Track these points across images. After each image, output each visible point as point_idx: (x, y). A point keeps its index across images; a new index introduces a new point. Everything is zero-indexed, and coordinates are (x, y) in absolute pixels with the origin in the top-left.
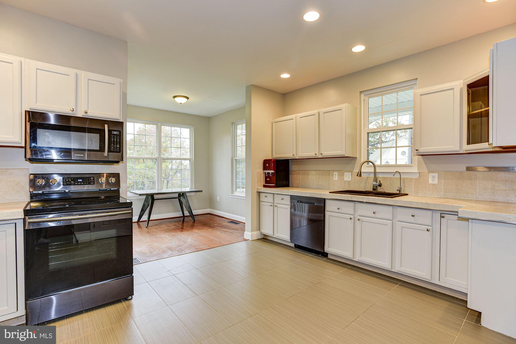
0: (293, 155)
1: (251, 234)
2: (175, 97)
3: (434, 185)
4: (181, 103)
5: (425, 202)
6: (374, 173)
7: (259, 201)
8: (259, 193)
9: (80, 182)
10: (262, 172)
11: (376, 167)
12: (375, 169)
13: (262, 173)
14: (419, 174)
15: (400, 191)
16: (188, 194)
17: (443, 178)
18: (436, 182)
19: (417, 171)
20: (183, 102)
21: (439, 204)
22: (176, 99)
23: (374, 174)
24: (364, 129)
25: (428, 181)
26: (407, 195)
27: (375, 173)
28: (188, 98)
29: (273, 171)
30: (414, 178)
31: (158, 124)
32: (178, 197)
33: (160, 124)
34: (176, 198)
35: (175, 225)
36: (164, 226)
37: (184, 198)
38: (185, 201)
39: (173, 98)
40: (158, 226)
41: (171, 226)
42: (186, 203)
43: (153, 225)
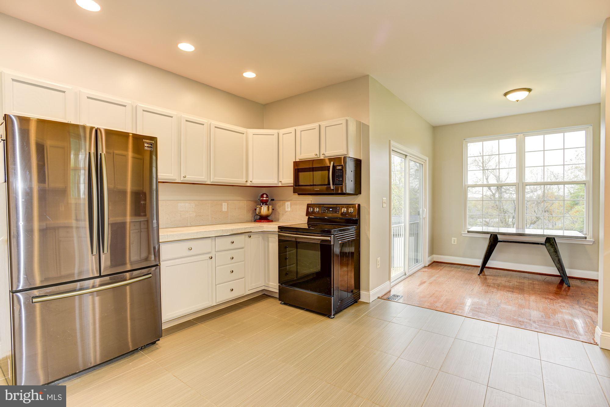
1: (601, 334)
2: (505, 94)
4: (517, 101)
9: (331, 211)
16: (557, 241)
20: (520, 99)
22: (508, 96)
28: (529, 90)
31: (518, 135)
32: (545, 244)
33: (522, 134)
34: (542, 244)
35: (522, 283)
36: (505, 279)
37: (551, 246)
38: (553, 251)
39: (505, 97)
40: (496, 278)
41: (514, 282)
42: (555, 253)
43: (495, 276)
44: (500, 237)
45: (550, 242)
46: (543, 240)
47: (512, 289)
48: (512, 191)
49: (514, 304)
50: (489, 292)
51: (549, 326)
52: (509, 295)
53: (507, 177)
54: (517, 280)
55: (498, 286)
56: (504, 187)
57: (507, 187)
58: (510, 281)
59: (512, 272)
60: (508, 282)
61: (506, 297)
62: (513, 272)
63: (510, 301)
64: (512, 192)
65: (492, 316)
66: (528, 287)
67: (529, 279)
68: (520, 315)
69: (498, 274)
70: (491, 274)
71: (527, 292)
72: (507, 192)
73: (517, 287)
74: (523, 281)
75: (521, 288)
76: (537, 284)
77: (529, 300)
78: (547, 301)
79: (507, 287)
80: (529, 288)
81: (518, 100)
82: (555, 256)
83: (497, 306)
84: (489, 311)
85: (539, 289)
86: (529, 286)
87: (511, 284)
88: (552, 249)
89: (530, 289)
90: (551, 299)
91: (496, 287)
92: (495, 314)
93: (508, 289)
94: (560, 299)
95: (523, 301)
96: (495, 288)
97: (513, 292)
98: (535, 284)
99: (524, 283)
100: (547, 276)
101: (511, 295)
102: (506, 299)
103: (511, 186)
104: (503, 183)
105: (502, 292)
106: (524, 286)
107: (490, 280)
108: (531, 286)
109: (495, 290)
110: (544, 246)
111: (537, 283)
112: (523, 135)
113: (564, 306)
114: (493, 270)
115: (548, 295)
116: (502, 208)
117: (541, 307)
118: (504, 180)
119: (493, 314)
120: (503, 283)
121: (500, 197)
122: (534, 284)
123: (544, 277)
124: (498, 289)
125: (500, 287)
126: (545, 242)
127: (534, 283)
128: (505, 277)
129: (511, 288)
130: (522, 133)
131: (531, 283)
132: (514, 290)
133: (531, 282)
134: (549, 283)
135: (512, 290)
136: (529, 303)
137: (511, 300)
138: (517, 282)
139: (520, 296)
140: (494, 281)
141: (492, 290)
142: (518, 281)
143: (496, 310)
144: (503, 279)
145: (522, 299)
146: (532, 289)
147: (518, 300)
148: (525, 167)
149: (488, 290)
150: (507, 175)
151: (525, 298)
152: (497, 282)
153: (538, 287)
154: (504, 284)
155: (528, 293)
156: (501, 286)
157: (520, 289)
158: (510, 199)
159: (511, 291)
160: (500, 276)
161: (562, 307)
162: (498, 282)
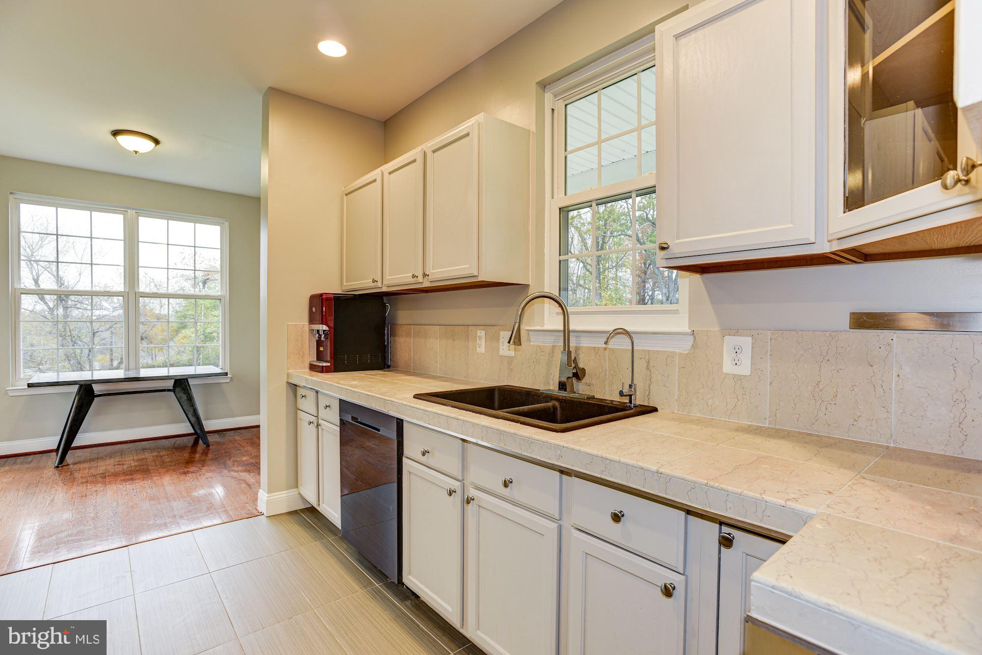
0: (374, 281)
1: (266, 499)
2: (116, 133)
3: (738, 379)
4: (136, 152)
5: (654, 468)
6: (562, 334)
7: (295, 410)
8: (294, 387)
10: (307, 328)
11: (570, 316)
12: (566, 322)
13: (308, 331)
14: (692, 338)
15: (630, 396)
17: (769, 353)
18: (745, 369)
19: (686, 329)
20: (141, 151)
21: (706, 485)
22: (121, 139)
23: (562, 338)
24: (553, 198)
25: (720, 365)
26: (655, 410)
27: (566, 333)
28: (157, 142)
29: (325, 328)
30: (678, 351)
31: (127, 211)
32: (174, 389)
33: (134, 211)
34: (169, 390)
35: (142, 459)
36: (112, 461)
37: (183, 391)
38: (186, 398)
39: (113, 137)
40: (93, 464)
41: (130, 461)
42: (188, 402)
43: (91, 460)
44: (97, 388)
45: (181, 385)
46: (170, 384)
47: (130, 475)
48: (86, 304)
49: (142, 500)
50: (88, 494)
51: (202, 514)
52: (129, 486)
53: (79, 281)
54: (134, 456)
55: (104, 476)
56: (72, 298)
57: (79, 297)
58: (121, 463)
59: (120, 445)
60: (119, 464)
61: (125, 493)
62: (122, 445)
63: (133, 496)
64: (86, 306)
65: (109, 538)
66: (154, 464)
67: (151, 450)
68: (156, 516)
69: (96, 456)
70: (83, 458)
71: (156, 473)
72: (79, 306)
73: (137, 468)
74: (143, 457)
75: (143, 469)
76: (165, 455)
77: (163, 486)
78: (187, 478)
79: (120, 474)
80: (156, 466)
81: (137, 150)
82: (188, 406)
83: (112, 515)
84: (100, 531)
85: (171, 462)
86: (155, 462)
87: (125, 467)
88: (184, 396)
89: (159, 466)
90: (193, 472)
91: (100, 479)
92: (113, 531)
93: (123, 478)
94: (203, 468)
95: (154, 489)
96: (98, 484)
97: (132, 479)
98: (163, 456)
99: (146, 459)
100: (176, 439)
101: (131, 485)
102: (125, 497)
103: (86, 297)
104: (70, 289)
105: (114, 487)
106: (148, 465)
107: (85, 470)
108: (158, 460)
109: (99, 487)
110: (172, 393)
111: (165, 453)
112: (136, 212)
113: (211, 477)
114: (84, 450)
115: (186, 467)
116: (69, 334)
117: (183, 489)
118: (72, 283)
119: (111, 533)
120: (111, 469)
121: (66, 316)
122: (161, 457)
123: (173, 440)
124: (105, 484)
125: (106, 478)
126: (174, 387)
127: (161, 454)
128: (111, 457)
129: (127, 475)
130: (133, 209)
131: (157, 456)
132: (134, 476)
133: (155, 454)
134: (180, 448)
135: (130, 477)
136: (165, 490)
137: (135, 495)
138: (133, 460)
139: (147, 483)
140: (93, 471)
141: (95, 489)
142: (136, 458)
143: (114, 523)
144: (108, 462)
145: (152, 487)
146: (161, 465)
147: (145, 490)
148: (138, 267)
149: (85, 491)
150: (79, 277)
151: (155, 483)
152: (98, 471)
153: (169, 460)
154: (112, 471)
155: (157, 475)
156: (108, 476)
157: (142, 471)
158: (85, 320)
159: (128, 480)
160: (102, 458)
161: (209, 480)
162: (101, 470)
